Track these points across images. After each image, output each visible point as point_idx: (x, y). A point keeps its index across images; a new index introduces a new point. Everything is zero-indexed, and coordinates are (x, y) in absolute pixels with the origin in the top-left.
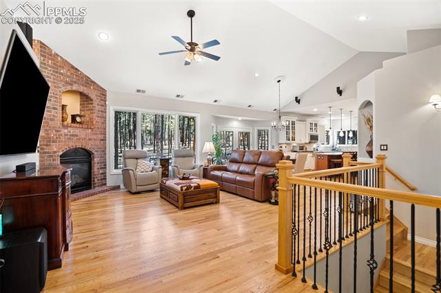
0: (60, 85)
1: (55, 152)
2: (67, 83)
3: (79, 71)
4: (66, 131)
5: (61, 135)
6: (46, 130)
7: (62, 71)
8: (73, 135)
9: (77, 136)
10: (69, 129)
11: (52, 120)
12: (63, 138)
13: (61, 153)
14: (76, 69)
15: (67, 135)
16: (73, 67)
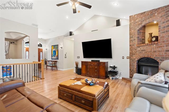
0: (136, 28)
1: (134, 59)
2: (139, 24)
3: (145, 12)
4: (139, 49)
5: (137, 51)
6: (132, 50)
7: (137, 21)
8: (142, 51)
9: (145, 50)
10: (141, 47)
11: (133, 45)
12: (138, 53)
13: (137, 60)
14: (144, 12)
15: (140, 51)
16: (142, 14)
